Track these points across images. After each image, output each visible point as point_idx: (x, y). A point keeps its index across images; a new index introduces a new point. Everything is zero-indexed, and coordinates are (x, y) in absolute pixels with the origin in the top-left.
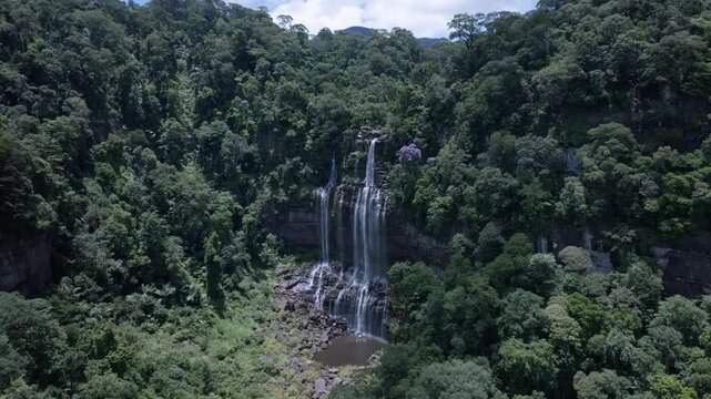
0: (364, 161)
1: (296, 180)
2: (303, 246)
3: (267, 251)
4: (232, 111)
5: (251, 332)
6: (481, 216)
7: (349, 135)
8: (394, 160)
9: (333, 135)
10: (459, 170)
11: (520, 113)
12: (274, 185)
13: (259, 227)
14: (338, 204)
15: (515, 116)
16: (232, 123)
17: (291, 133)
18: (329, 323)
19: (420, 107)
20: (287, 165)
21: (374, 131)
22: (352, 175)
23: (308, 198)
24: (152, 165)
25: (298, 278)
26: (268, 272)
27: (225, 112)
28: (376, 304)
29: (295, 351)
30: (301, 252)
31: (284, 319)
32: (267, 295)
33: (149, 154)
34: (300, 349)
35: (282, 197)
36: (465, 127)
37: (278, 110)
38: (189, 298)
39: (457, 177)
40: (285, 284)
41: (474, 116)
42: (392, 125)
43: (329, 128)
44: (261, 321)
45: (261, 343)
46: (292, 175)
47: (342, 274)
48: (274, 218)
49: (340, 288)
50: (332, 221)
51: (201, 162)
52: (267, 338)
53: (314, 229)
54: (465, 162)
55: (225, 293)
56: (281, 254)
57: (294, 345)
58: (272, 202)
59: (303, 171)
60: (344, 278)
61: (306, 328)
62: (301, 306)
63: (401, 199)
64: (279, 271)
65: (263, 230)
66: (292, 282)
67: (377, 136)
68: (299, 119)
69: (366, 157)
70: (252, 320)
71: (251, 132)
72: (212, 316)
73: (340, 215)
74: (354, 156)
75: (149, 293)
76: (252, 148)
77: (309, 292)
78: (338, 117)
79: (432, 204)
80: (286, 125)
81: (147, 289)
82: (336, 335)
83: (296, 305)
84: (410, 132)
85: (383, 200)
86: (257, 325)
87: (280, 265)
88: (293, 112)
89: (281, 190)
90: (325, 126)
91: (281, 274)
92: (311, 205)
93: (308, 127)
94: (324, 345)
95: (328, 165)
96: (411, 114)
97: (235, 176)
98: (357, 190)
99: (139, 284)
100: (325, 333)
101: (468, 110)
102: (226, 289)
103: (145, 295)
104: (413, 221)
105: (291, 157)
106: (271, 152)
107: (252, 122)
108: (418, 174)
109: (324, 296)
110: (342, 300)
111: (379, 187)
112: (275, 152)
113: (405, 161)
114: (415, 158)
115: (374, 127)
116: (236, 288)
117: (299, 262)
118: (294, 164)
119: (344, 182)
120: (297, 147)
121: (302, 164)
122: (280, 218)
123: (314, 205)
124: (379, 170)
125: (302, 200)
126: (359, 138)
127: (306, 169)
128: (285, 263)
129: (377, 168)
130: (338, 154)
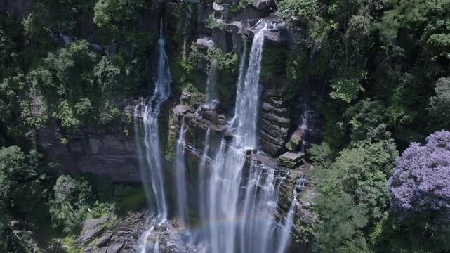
12: (48, 92)
20: (62, 59)
23: (117, 121)
26: (67, 243)
30: (121, 197)
35: (69, 118)
56: (90, 201)
58: (54, 124)
64: (87, 233)
87: (90, 221)
89: (65, 104)
91: (91, 239)
95: (150, 53)
112: (35, 23)
117: (121, 213)
118: (77, 56)
119: (187, 101)
120: (76, 16)
121: (93, 55)
122: (74, 149)
123: (132, 132)
124: (271, 111)
125: (107, 125)
126: (218, 14)
127: (104, 67)
128: (98, 217)
129: (266, 105)
130: (170, 31)
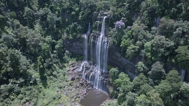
0: (101, 25)
1: (76, 31)
2: (79, 55)
3: (66, 57)
4: (52, 4)
5: (56, 93)
6: (153, 58)
7: (95, 14)
8: (113, 26)
9: (89, 14)
10: (142, 33)
11: (176, 8)
12: (68, 32)
13: (63, 48)
14: (91, 41)
15: (174, 10)
16: (51, 8)
17: (73, 13)
18: (87, 85)
19: (125, 4)
20: (72, 26)
21: (105, 13)
22: (96, 30)
23: (80, 38)
24: (18, 26)
25: (77, 66)
26: (66, 65)
27: (49, 4)
28: (104, 80)
29: (73, 100)
30: (78, 57)
31: (70, 85)
32: (64, 75)
33: (17, 22)
34: (75, 99)
35: (71, 37)
36: (145, 13)
37: (68, 4)
38: (31, 82)
39: (141, 37)
40: (72, 69)
41: (151, 9)
42: (112, 11)
43: (88, 11)
44: (61, 88)
45: (60, 98)
46: (74, 29)
47: (92, 66)
48: (68, 45)
49: (91, 71)
50: (89, 47)
51: (41, 24)
52: (62, 95)
53: (83, 49)
54: (144, 30)
55: (47, 77)
56: (71, 57)
57: (73, 97)
58: (68, 39)
59: (78, 28)
60: (93, 68)
61: (78, 87)
62: (77, 78)
63: (115, 43)
64: (70, 63)
65: (64, 49)
66: (75, 68)
67: (106, 15)
68: (76, 7)
69: (102, 24)
70: (57, 88)
71: (59, 12)
72: (41, 88)
73: (91, 45)
74: (97, 23)
75: (12, 83)
76: (60, 18)
77: (80, 72)
78: (91, 7)
79: (129, 47)
80: (72, 10)
81: (11, 81)
82: (89, 90)
83: (75, 78)
84: (120, 14)
85: (108, 42)
86: (59, 90)
87: (70, 61)
88: (74, 4)
89: (70, 35)
90: (86, 10)
91: (71, 65)
92: (81, 40)
93: (80, 10)
94: (85, 96)
95: (87, 25)
96: (120, 7)
97: (53, 29)
98: (98, 36)
99: (8, 79)
100: (85, 89)
101: (148, 6)
102: (48, 75)
103: (10, 84)
104: (120, 52)
105: (74, 22)
106: (67, 20)
107: (59, 8)
108: (123, 34)
109: (85, 74)
110: (92, 76)
111: (106, 36)
112: (68, 20)
113: (118, 28)
114: (122, 26)
115: (105, 11)
116: (52, 74)
117: (77, 60)
118: (75, 25)
119: (93, 33)
120: (76, 18)
121: (78, 25)
122: (70, 45)
123: (82, 40)
124: (107, 29)
125: (78, 39)
126: (99, 16)
127: (79, 27)
128: (72, 61)
129: (106, 28)
130: (91, 21)
